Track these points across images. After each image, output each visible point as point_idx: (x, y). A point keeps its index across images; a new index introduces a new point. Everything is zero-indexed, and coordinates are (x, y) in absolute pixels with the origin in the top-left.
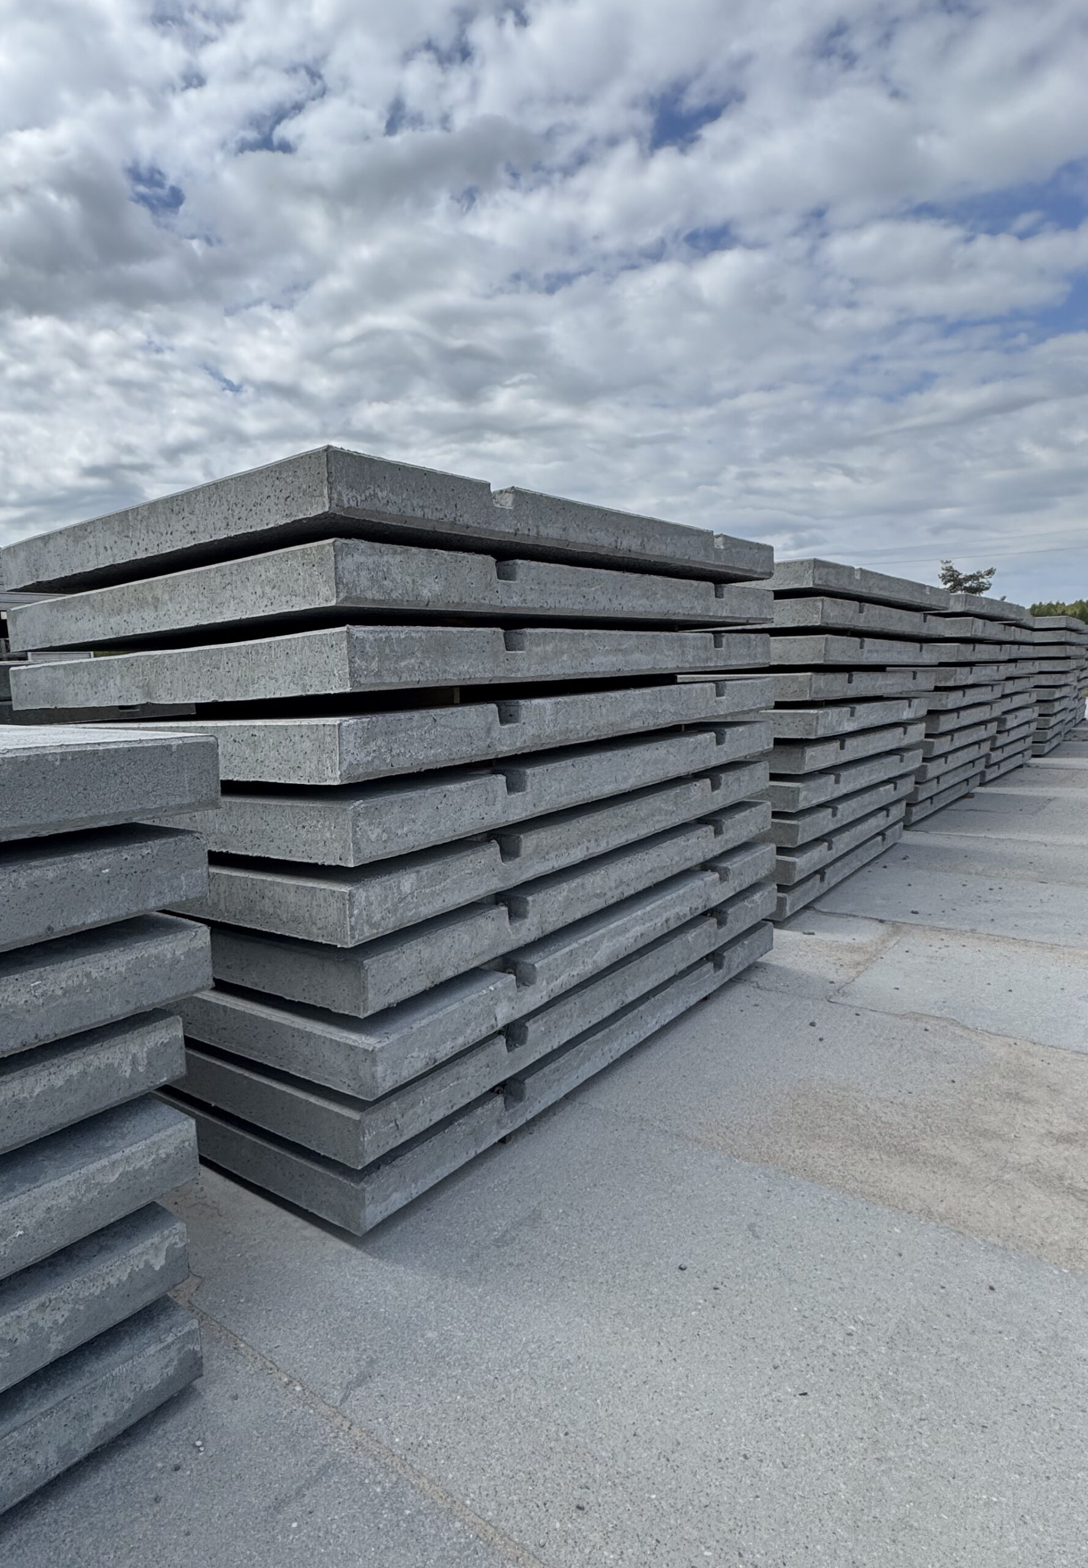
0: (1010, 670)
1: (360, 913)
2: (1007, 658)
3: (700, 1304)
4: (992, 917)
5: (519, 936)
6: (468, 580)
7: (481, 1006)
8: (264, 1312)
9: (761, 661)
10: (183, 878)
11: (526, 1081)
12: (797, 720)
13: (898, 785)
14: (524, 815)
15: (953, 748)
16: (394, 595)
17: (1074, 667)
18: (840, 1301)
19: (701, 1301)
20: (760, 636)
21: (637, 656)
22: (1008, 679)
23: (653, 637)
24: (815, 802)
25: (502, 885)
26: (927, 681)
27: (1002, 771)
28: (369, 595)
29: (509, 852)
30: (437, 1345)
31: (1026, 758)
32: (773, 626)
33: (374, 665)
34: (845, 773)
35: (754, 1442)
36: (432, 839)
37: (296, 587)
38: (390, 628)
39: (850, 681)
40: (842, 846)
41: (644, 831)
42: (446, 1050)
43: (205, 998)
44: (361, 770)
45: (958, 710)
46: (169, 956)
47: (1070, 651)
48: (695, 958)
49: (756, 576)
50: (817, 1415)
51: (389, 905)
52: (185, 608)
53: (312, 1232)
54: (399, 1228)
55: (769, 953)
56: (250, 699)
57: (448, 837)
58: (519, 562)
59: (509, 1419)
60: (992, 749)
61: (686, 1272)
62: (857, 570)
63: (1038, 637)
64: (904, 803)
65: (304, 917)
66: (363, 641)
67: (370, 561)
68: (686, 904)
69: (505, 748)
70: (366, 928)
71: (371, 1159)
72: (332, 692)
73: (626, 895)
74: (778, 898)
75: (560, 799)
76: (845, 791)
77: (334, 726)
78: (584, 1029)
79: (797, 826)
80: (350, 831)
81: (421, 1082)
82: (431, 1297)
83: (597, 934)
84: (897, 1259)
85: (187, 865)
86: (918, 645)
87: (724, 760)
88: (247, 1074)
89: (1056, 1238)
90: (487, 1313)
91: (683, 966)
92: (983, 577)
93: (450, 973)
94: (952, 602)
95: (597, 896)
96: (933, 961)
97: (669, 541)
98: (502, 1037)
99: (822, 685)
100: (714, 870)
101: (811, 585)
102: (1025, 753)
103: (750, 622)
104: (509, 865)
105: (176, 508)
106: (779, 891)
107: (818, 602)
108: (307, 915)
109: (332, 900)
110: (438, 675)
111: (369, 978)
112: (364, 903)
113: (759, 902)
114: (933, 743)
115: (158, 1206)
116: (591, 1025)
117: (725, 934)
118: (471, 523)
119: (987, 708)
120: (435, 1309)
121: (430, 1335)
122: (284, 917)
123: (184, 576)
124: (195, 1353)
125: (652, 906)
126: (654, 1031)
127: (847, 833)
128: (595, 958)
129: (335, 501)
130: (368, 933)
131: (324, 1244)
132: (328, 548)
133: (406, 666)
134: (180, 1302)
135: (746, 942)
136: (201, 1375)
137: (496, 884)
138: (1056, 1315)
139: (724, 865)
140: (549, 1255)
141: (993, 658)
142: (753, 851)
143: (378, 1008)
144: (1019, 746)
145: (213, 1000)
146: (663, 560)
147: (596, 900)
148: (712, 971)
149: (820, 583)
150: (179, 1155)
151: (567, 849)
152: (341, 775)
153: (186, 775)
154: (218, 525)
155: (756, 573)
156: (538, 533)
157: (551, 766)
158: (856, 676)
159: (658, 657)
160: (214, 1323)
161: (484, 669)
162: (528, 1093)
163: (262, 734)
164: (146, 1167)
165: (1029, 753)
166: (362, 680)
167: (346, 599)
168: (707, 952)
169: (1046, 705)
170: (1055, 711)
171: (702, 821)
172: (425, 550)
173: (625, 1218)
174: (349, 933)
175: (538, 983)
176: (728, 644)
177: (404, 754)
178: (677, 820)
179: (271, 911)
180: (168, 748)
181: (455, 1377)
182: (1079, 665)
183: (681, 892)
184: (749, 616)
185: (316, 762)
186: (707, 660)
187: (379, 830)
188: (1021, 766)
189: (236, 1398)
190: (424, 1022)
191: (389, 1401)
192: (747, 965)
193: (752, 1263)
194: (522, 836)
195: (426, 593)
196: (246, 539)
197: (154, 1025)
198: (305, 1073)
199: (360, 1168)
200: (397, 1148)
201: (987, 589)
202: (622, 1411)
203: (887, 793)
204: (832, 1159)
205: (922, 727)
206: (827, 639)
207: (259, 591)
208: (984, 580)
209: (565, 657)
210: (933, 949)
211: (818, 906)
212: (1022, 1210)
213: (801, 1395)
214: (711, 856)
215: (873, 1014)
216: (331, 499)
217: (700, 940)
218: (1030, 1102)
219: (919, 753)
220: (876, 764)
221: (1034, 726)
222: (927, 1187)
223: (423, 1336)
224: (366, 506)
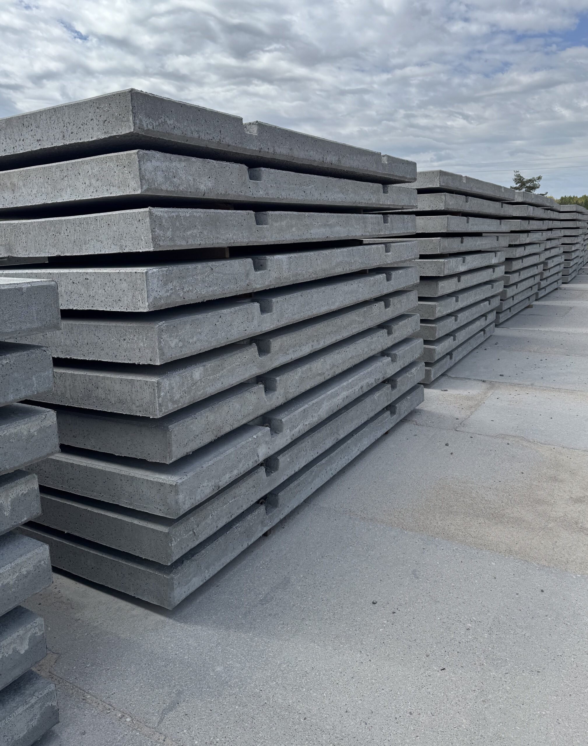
0: (549, 235)
1: (165, 395)
2: (546, 228)
3: (385, 624)
4: (542, 376)
5: (272, 402)
6: (230, 180)
7: (248, 449)
8: (104, 671)
9: (412, 231)
10: (34, 379)
11: (279, 494)
12: (433, 265)
13: (491, 302)
14: (272, 327)
15: (520, 279)
16: (181, 188)
17: (581, 233)
18: (463, 610)
19: (385, 622)
20: (410, 216)
21: (338, 228)
22: (548, 240)
23: (347, 217)
24: (445, 313)
25: (260, 371)
26: (504, 241)
27: (547, 292)
28: (164, 187)
29: (263, 350)
30: (223, 675)
31: (559, 284)
32: (418, 210)
33: (169, 234)
34: (461, 296)
35: (415, 704)
36: (213, 344)
37: (113, 180)
38: (179, 210)
39: (462, 242)
40: (462, 338)
41: (346, 334)
42: (226, 479)
43: (58, 459)
44: (162, 301)
45: (522, 258)
46: (25, 433)
47: (579, 224)
48: (379, 408)
49: (406, 180)
50: (450, 681)
51: (185, 388)
52: (34, 191)
53: (138, 611)
54: (198, 601)
55: (422, 403)
56: (84, 254)
57: (223, 342)
58: (263, 169)
59: (269, 716)
60: (541, 280)
61: (376, 605)
62: (464, 177)
63: (563, 216)
64: (495, 312)
65: (126, 400)
66: (160, 218)
67: (164, 165)
68: (373, 377)
69: (258, 286)
70: (170, 405)
71: (177, 558)
72: (141, 251)
73: (337, 373)
74: (426, 370)
75: (294, 317)
76: (461, 306)
77: (143, 273)
78: (314, 457)
79: (435, 327)
80: (156, 342)
81: (210, 502)
82: (219, 644)
83: (320, 398)
84: (493, 580)
85: (37, 369)
86: (499, 221)
87: (391, 290)
88: (89, 509)
89: (575, 557)
90: (256, 649)
91: (372, 414)
92: (536, 181)
93: (228, 429)
94: (516, 196)
95: (320, 374)
96: (511, 403)
97: (355, 158)
98: (263, 467)
99: (446, 245)
100: (388, 355)
101: (438, 186)
102: (559, 281)
103: (404, 208)
104: (264, 358)
105: (26, 123)
106: (426, 366)
107: (443, 196)
108: (129, 398)
109: (145, 387)
110: (213, 240)
111: (173, 437)
112: (167, 388)
113: (415, 374)
114: (509, 277)
115: (23, 608)
116: (318, 454)
117: (396, 394)
118: (230, 143)
119: (537, 257)
120: (222, 651)
121: (219, 669)
122: (113, 400)
123: (33, 170)
124: (52, 707)
125: (352, 379)
126: (357, 455)
127: (464, 330)
128: (319, 413)
129: (137, 125)
130: (171, 408)
131: (147, 618)
132: (134, 155)
133: (191, 234)
134: (43, 674)
135: (409, 398)
136: (58, 722)
137: (254, 371)
138: (574, 602)
139: (394, 352)
140: (294, 605)
141: (539, 228)
142: (410, 343)
143: (179, 456)
144: (556, 278)
145: (64, 460)
146: (352, 170)
147: (319, 377)
148: (390, 417)
149: (444, 185)
150: (37, 570)
151: (300, 347)
152: (149, 305)
153: (34, 308)
154: (57, 136)
155: (406, 178)
156: (274, 150)
157: (287, 297)
158: (466, 239)
159: (350, 229)
160: (68, 684)
161: (243, 236)
162: (281, 501)
163: (93, 278)
164: (11, 583)
165: (560, 282)
166: (161, 243)
167: (147, 190)
168: (386, 404)
169: (568, 254)
170: (573, 257)
171: (381, 326)
172: (201, 159)
173: (341, 576)
174: (158, 408)
175: (284, 430)
176: (391, 221)
177: (192, 291)
178: (365, 327)
179: (103, 396)
180: (20, 289)
181: (234, 694)
182: (584, 232)
183: (369, 370)
184: (403, 204)
185: (131, 297)
186: (380, 231)
187: (177, 340)
188: (556, 289)
189: (84, 733)
190: (210, 463)
191: (191, 717)
192: (410, 411)
193: (414, 594)
194: (271, 340)
195: (202, 187)
196: (77, 147)
197: (16, 482)
198: (130, 504)
199: (169, 564)
200: (194, 548)
201: (538, 187)
202: (338, 698)
203: (485, 307)
204: (459, 526)
205: (503, 268)
206: (448, 218)
207: (88, 183)
208: (536, 183)
209: (294, 229)
210: (511, 396)
211: (449, 374)
212: (557, 544)
213: (441, 670)
214: (386, 347)
215: (479, 436)
216: (135, 124)
217: (382, 398)
218: (561, 481)
219: (502, 283)
220: (478, 290)
221: (562, 266)
222: (509, 536)
223: (213, 670)
224: (159, 129)
